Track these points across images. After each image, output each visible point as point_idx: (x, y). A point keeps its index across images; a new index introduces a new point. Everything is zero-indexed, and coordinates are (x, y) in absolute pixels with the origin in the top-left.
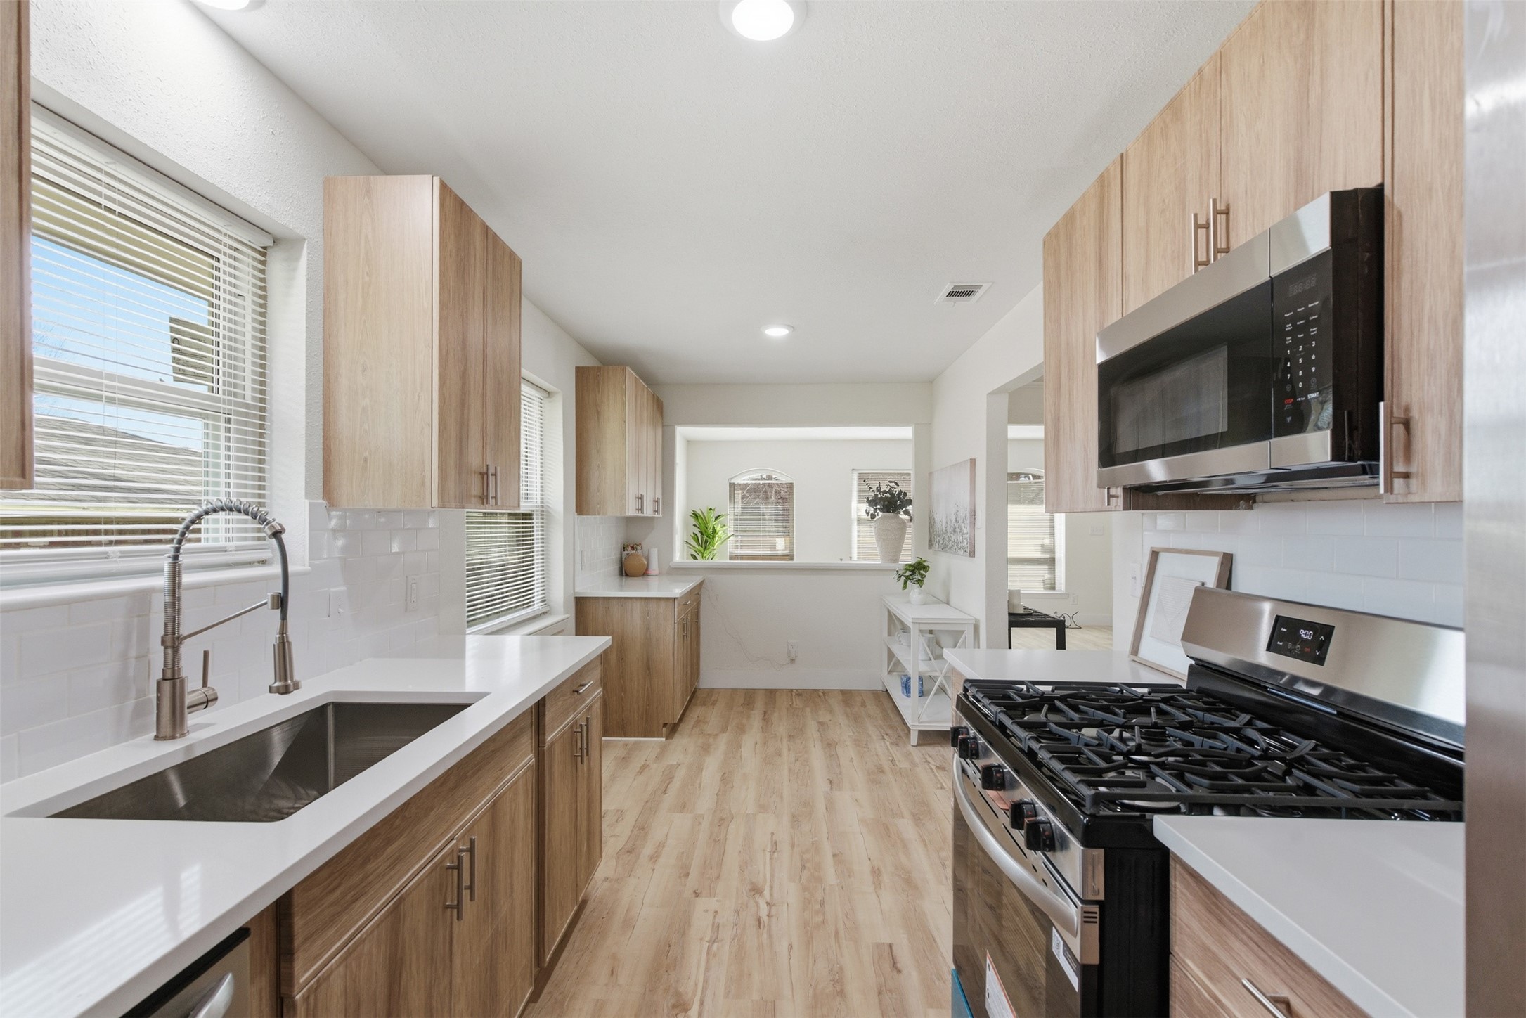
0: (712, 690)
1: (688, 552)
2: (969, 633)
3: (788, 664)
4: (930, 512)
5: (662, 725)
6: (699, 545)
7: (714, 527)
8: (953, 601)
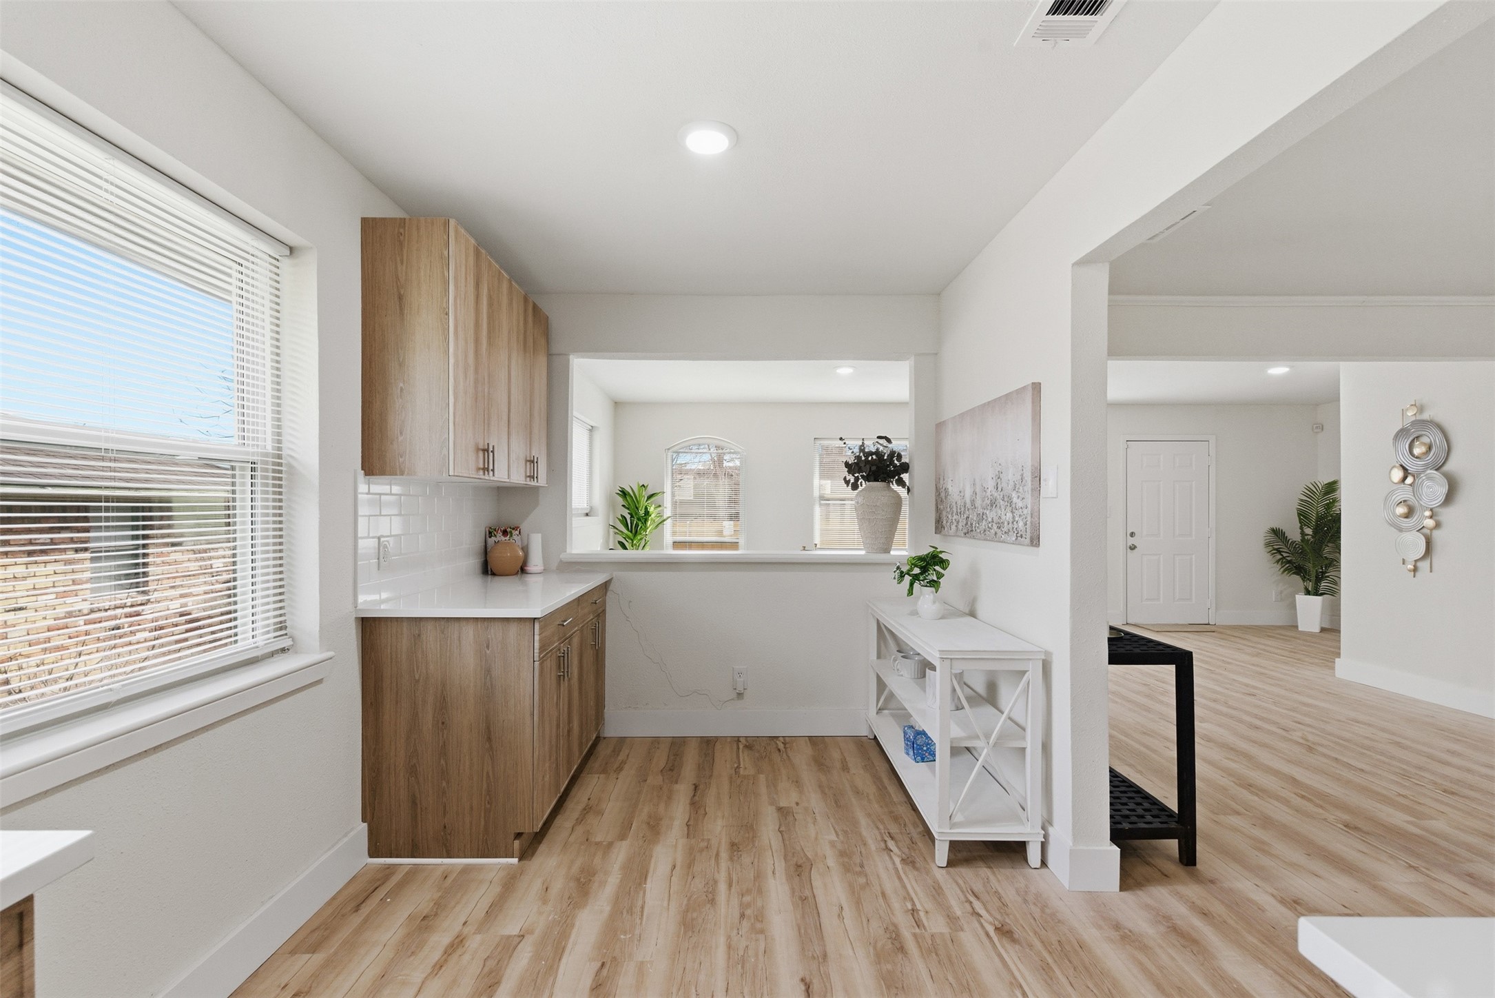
0: (622, 740)
1: (614, 538)
2: (1034, 673)
3: (733, 699)
4: (938, 480)
5: (512, 837)
6: (628, 529)
7: (646, 508)
8: (982, 610)
